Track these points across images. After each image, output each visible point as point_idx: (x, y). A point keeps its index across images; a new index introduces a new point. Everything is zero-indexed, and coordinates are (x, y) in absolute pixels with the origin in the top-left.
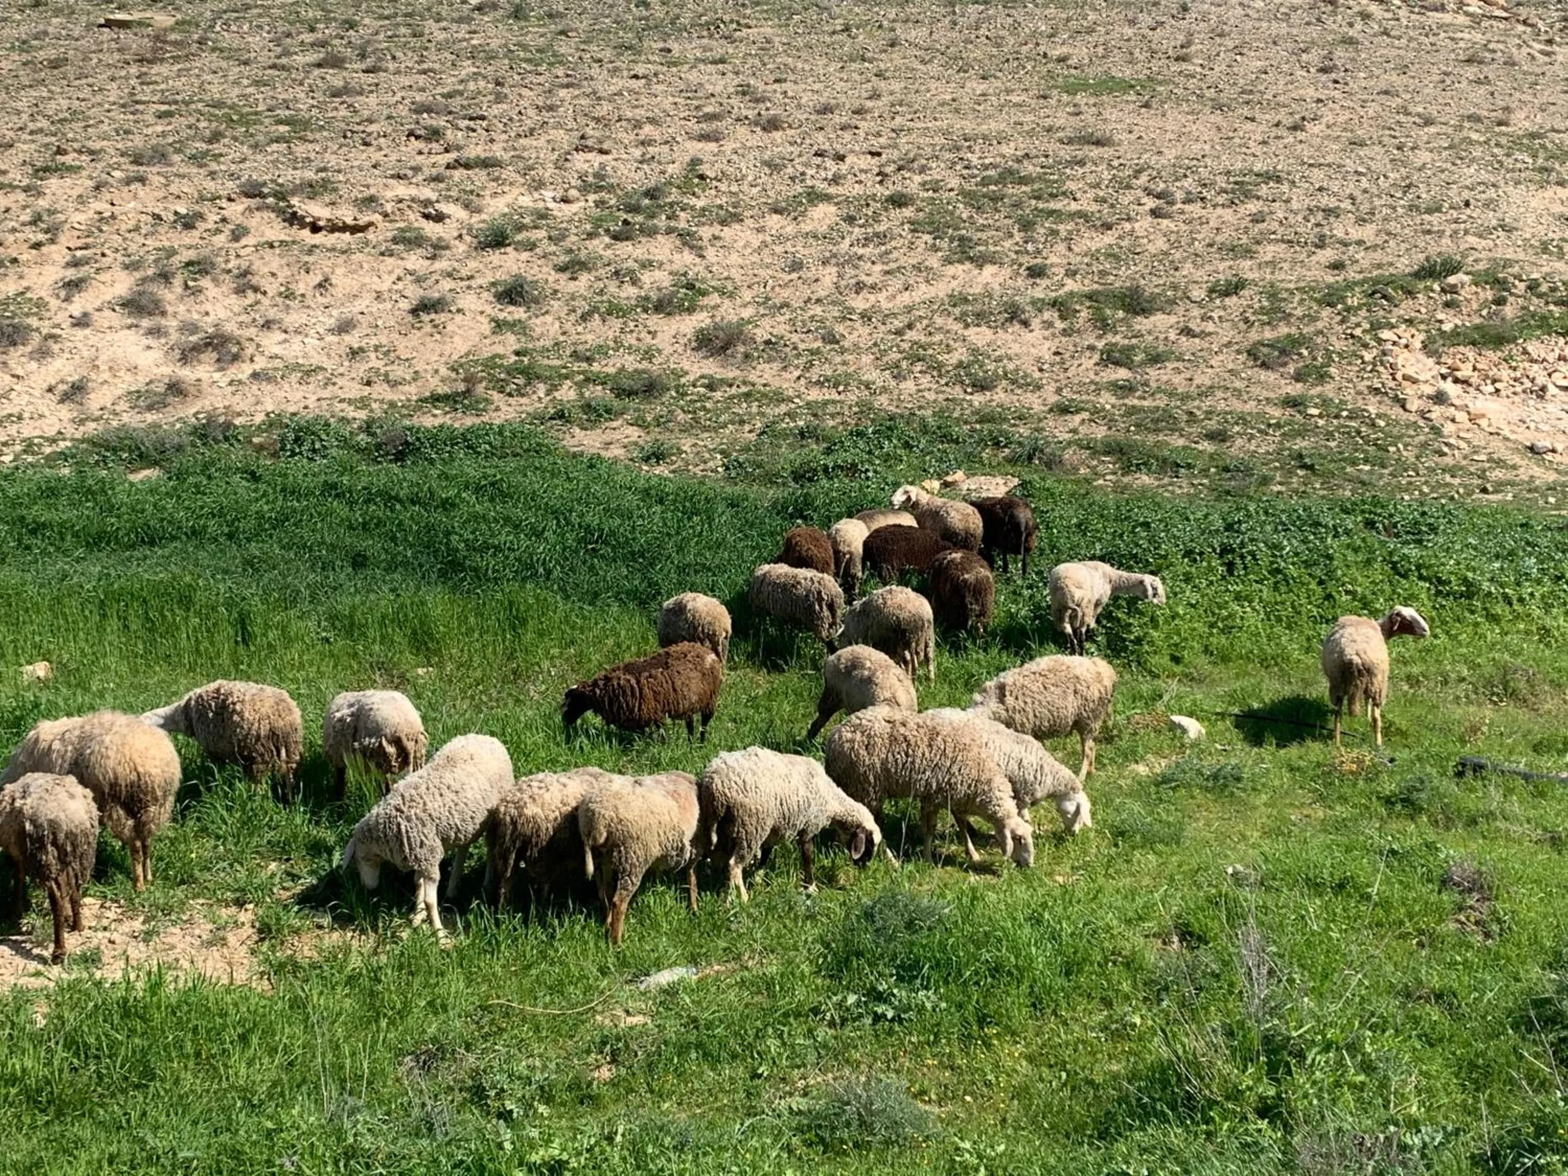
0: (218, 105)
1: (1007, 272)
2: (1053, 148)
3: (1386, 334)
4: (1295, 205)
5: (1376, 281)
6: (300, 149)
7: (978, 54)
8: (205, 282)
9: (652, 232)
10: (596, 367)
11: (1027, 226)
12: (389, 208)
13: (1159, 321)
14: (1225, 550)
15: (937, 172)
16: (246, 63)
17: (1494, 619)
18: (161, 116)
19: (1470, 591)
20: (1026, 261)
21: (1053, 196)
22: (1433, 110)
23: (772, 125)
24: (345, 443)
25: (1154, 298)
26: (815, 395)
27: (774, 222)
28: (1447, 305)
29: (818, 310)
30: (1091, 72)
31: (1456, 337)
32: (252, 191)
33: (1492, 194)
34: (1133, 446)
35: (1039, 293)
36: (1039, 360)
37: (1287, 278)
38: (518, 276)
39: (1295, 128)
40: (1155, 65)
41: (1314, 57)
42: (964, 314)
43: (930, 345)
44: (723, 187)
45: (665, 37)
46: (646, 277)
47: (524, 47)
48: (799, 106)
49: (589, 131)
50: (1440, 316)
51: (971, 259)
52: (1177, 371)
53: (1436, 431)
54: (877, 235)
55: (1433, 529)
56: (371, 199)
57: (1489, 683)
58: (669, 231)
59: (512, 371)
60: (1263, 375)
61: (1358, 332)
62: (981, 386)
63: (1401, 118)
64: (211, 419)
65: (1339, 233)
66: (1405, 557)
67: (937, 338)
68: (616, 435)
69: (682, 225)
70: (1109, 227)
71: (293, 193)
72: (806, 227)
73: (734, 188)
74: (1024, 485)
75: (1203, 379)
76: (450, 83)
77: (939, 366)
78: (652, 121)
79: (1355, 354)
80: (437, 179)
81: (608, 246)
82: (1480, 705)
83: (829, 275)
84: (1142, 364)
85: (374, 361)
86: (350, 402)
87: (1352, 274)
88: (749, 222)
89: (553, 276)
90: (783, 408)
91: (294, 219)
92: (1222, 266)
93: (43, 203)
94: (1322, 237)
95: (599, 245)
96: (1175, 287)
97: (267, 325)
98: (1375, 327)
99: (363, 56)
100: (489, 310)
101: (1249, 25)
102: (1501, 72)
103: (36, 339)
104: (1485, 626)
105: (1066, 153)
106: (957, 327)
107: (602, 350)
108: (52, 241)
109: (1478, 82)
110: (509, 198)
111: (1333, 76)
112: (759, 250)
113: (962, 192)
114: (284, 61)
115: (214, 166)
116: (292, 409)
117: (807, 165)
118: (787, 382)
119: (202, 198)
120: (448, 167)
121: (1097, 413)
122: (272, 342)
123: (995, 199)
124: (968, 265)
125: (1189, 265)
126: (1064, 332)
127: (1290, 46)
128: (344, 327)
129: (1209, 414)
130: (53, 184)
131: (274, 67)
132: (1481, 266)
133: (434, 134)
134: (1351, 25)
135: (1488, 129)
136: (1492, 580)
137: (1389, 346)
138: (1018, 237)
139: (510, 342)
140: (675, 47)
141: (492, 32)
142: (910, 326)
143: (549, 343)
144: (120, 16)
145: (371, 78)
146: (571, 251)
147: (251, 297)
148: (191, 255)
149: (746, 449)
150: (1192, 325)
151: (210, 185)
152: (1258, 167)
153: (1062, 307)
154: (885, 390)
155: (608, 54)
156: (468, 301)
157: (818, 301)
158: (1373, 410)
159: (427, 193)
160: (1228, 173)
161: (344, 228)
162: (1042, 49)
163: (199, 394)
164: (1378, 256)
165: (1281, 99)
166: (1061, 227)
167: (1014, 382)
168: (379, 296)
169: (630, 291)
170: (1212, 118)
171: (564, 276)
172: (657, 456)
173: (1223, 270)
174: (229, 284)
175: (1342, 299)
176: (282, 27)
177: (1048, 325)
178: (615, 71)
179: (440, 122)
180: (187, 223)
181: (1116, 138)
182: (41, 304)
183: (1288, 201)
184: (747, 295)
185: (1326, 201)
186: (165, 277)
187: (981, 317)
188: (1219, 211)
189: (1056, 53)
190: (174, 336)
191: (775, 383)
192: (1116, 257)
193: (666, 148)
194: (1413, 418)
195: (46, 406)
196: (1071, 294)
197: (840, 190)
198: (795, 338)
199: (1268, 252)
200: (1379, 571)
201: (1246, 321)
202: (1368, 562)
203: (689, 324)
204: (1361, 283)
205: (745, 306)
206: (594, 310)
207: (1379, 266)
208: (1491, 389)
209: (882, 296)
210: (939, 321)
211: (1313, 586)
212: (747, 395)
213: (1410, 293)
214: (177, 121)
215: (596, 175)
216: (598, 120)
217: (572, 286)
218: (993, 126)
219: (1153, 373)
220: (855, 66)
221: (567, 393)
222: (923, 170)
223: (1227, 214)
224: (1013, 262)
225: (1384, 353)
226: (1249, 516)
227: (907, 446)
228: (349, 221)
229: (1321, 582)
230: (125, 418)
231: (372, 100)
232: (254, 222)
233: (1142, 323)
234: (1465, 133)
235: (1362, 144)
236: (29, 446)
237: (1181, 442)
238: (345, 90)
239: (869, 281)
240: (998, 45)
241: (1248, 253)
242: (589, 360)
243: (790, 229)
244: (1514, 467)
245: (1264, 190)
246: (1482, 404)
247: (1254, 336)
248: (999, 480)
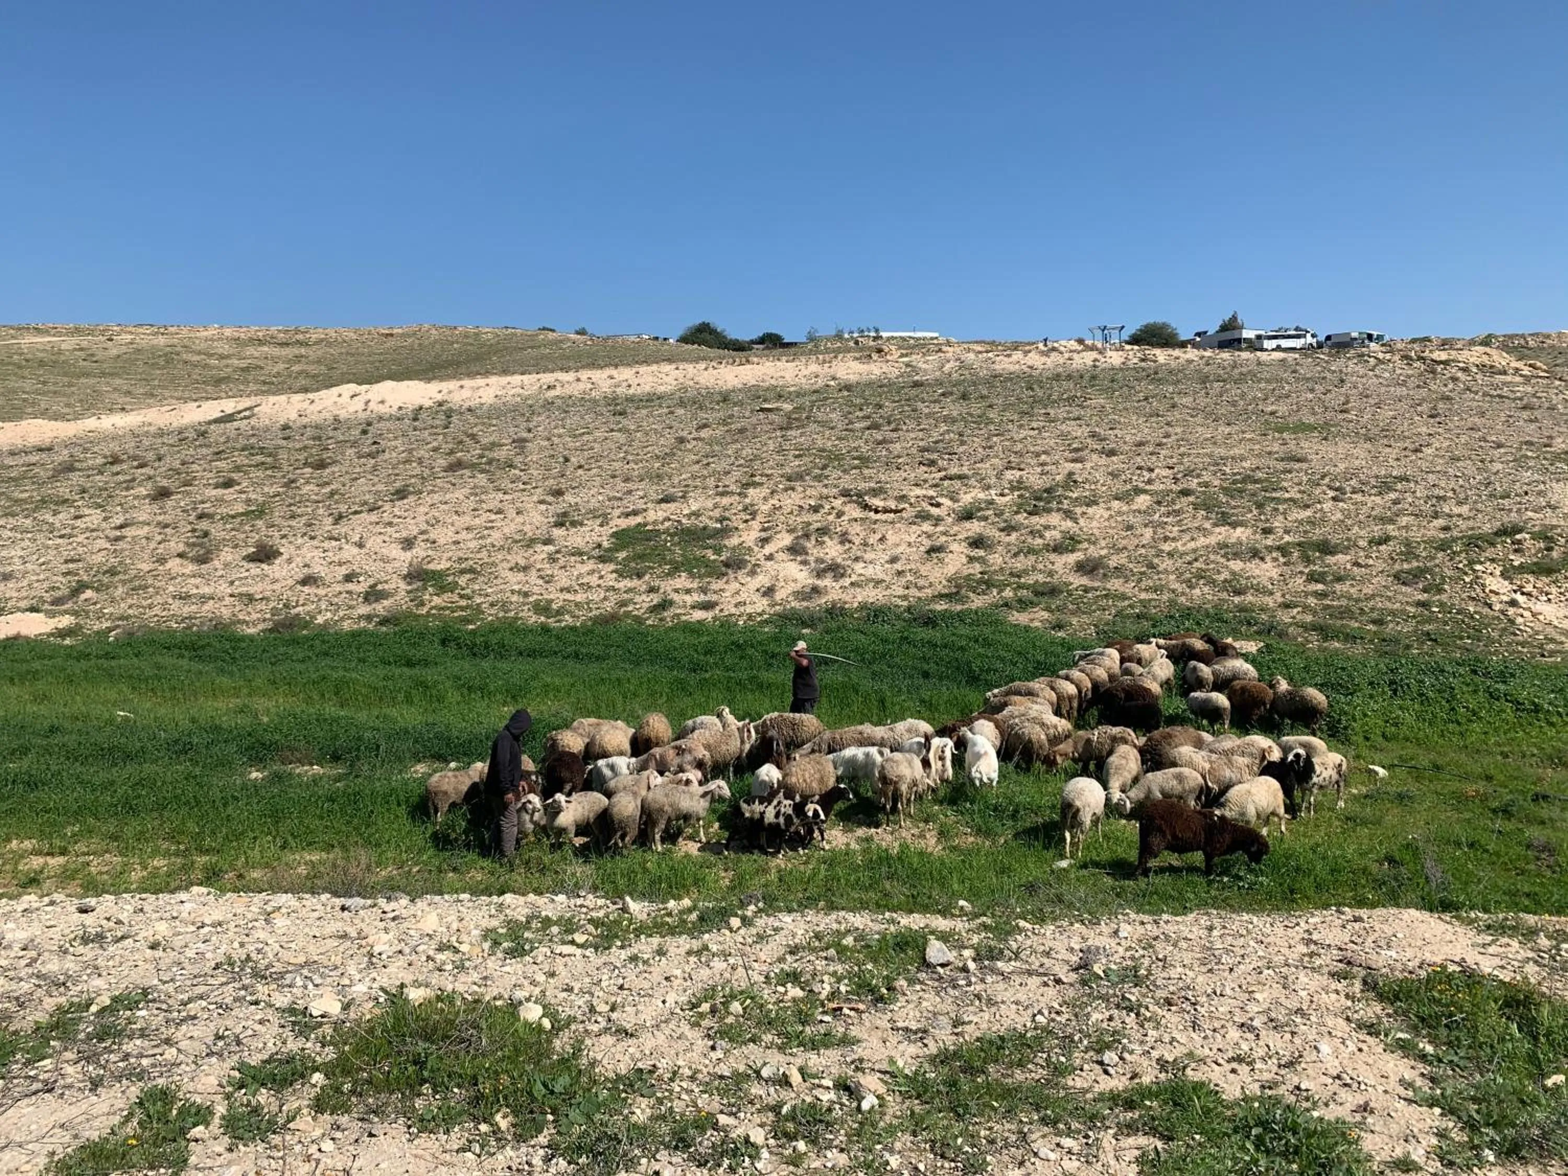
0: (823, 450)
1: (1249, 531)
2: (1272, 463)
3: (1478, 567)
4: (1418, 494)
5: (1470, 537)
6: (866, 472)
7: (1223, 411)
8: (826, 539)
9: (1049, 511)
10: (1023, 580)
11: (1260, 506)
12: (912, 500)
13: (1340, 558)
14: (1392, 682)
15: (1206, 477)
16: (832, 428)
17: (1552, 724)
18: (796, 457)
19: (1537, 709)
20: (1261, 525)
21: (1274, 490)
22: (1502, 439)
23: (1112, 453)
24: (898, 617)
25: (1337, 545)
26: (1143, 596)
27: (1116, 504)
28: (1516, 551)
29: (1143, 551)
30: (1290, 420)
31: (1522, 569)
32: (845, 493)
33: (1542, 487)
34: (1328, 626)
35: (1269, 542)
36: (1271, 578)
37: (1416, 535)
38: (980, 534)
39: (1416, 451)
40: (1328, 415)
41: (1425, 408)
42: (1227, 553)
43: (1208, 570)
44: (1087, 486)
45: (1045, 407)
46: (1047, 534)
47: (971, 415)
48: (1125, 443)
49: (1012, 459)
50: (1512, 557)
51: (1229, 524)
52: (1352, 585)
53: (1512, 622)
54: (1174, 511)
55: (1512, 675)
56: (904, 496)
57: (1550, 758)
58: (1059, 510)
59: (980, 582)
60: (1404, 589)
61: (1461, 566)
62: (1238, 593)
63: (1482, 444)
64: (834, 606)
65: (1446, 510)
66: (1497, 690)
67: (1212, 566)
68: (1037, 615)
69: (1065, 507)
70: (1307, 506)
71: (866, 494)
72: (1134, 507)
73: (1093, 487)
74: (1267, 646)
75: (1368, 590)
76: (935, 436)
77: (1214, 582)
78: (1045, 452)
79: (1459, 578)
80: (936, 486)
81: (1026, 518)
82: (1545, 768)
83: (1148, 533)
84: (1332, 581)
85: (909, 577)
86: (899, 597)
87: (1455, 533)
88: (1102, 505)
89: (997, 534)
90: (1126, 603)
91: (866, 507)
92: (1376, 529)
93: (747, 501)
94: (1436, 512)
95: (1021, 518)
96: (1348, 539)
97: (857, 559)
98: (1471, 563)
99: (889, 423)
100: (965, 551)
101: (1383, 389)
102: (1546, 414)
103: (749, 566)
104: (1546, 728)
105: (1280, 466)
106: (1222, 560)
107: (1025, 572)
108: (753, 519)
109: (1531, 421)
110: (973, 495)
111: (1438, 419)
112: (1108, 520)
113: (1222, 488)
114: (850, 427)
115: (826, 482)
116: (871, 600)
117: (1132, 474)
118: (1128, 588)
119: (821, 497)
120: (941, 479)
121: (1306, 608)
122: (859, 567)
123: (1241, 491)
124: (1227, 528)
125: (1356, 528)
126: (1285, 564)
127: (1411, 402)
128: (894, 560)
129: (1372, 609)
130: (751, 491)
131: (846, 430)
132: (1537, 529)
133: (932, 463)
134: (1446, 385)
135: (1538, 450)
136: (1550, 704)
137: (1480, 574)
138: (1255, 512)
139: (977, 568)
140: (1052, 412)
141: (952, 407)
142: (1196, 560)
143: (997, 568)
144: (767, 406)
145: (895, 435)
146: (1006, 521)
147: (847, 546)
148: (819, 525)
149: (1107, 624)
150: (1360, 561)
151: (825, 491)
152: (1395, 473)
153: (1283, 550)
154: (1183, 594)
155: (1016, 417)
156: (954, 547)
157: (1143, 546)
158: (1472, 609)
159: (931, 493)
160: (1377, 477)
161: (891, 511)
162: (1260, 407)
163: (826, 593)
164: (1471, 523)
165: (1406, 434)
166: (1280, 507)
167: (1257, 590)
168: (910, 544)
169: (1039, 541)
170: (1365, 446)
171: (1002, 534)
172: (1059, 626)
173: (1377, 530)
174: (836, 540)
175: (1450, 548)
176: (846, 409)
177: (1275, 560)
178: (1021, 426)
179: (935, 456)
180: (815, 509)
181: (1309, 457)
182: (750, 549)
183: (1414, 492)
184: (1103, 543)
185: (1437, 492)
186: (807, 536)
187: (1236, 556)
188: (1373, 498)
189: (1270, 409)
190: (813, 565)
191: (1122, 589)
192: (1313, 523)
193: (1054, 467)
194: (1496, 614)
195: (756, 597)
196: (1288, 543)
197: (1152, 487)
198: (1131, 565)
199: (1404, 520)
200: (1482, 696)
201: (1392, 559)
202: (1475, 692)
203: (1072, 558)
204: (1461, 538)
205: (1102, 548)
206: (1021, 551)
207: (1472, 529)
208: (1545, 598)
209: (1179, 544)
210: (1212, 557)
211: (1444, 703)
212: (1106, 596)
213: (1493, 544)
214: (806, 459)
215: (1018, 482)
216: (1016, 453)
217: (1008, 539)
218: (1236, 451)
219: (1338, 587)
220: (1153, 419)
221: (1008, 593)
222: (1198, 476)
223: (1378, 499)
224: (1253, 526)
225: (1477, 577)
226: (1402, 665)
227: (1198, 624)
228: (893, 507)
229: (1448, 701)
230: (793, 604)
231: (898, 445)
232: (846, 509)
233: (1330, 559)
234: (1523, 452)
235: (1459, 460)
236: (750, 616)
237: (1356, 625)
238: (883, 442)
239: (1171, 535)
240: (1234, 406)
241: (1392, 521)
242: (1019, 577)
243: (1125, 508)
244: (1562, 643)
245: (1399, 486)
246: (1538, 607)
247: (1397, 567)
248: (1253, 643)
